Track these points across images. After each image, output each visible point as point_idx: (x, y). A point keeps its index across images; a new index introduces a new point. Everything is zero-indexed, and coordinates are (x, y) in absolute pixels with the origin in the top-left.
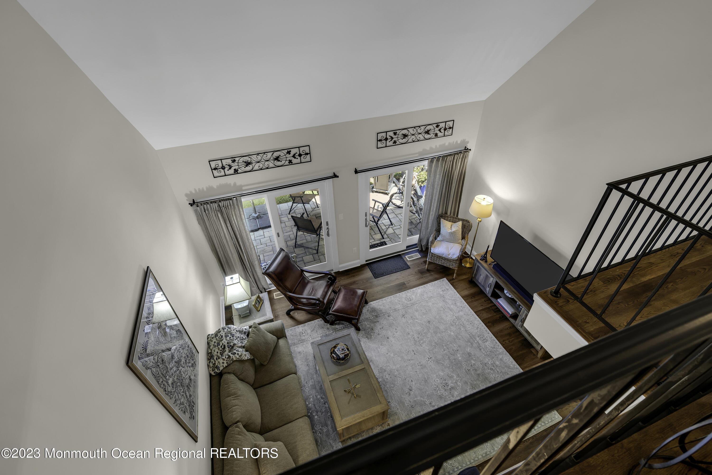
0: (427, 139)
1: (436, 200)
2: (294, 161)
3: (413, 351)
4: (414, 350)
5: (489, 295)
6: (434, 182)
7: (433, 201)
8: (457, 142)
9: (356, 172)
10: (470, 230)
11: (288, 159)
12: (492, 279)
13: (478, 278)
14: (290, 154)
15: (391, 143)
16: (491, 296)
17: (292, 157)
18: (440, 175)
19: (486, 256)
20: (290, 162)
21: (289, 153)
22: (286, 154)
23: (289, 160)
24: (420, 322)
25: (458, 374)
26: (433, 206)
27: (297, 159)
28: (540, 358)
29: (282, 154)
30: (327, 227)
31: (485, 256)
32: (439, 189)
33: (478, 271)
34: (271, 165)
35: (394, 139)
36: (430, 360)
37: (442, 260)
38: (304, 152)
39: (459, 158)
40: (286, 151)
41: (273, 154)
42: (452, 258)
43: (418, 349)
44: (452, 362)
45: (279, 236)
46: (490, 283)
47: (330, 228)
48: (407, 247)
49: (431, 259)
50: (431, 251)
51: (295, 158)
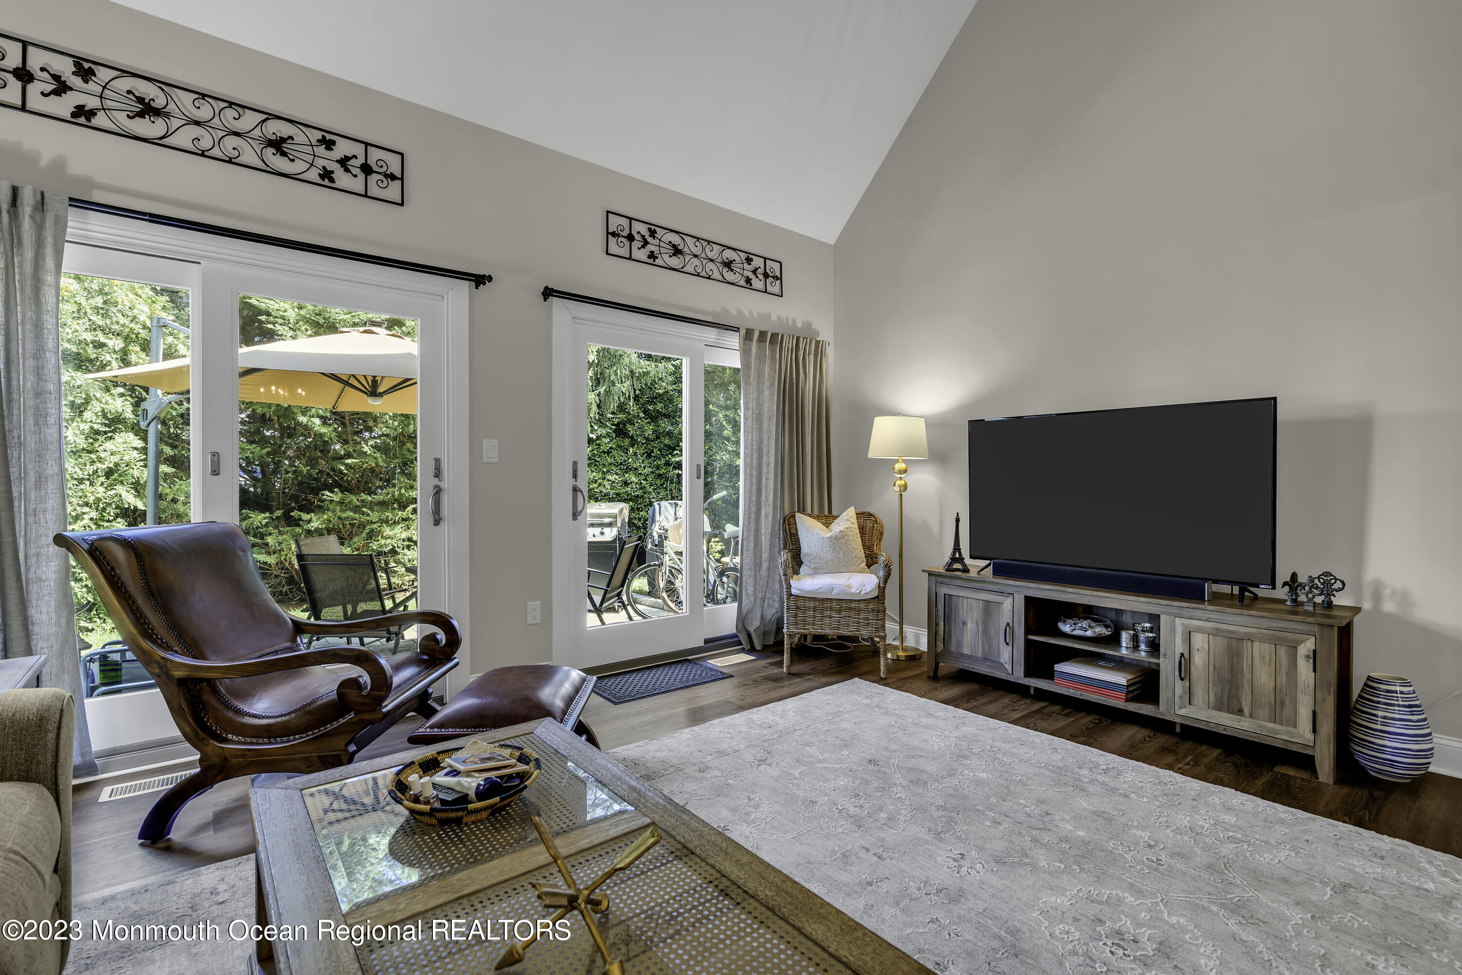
0: (729, 283)
1: (772, 465)
2: (342, 179)
3: (864, 851)
4: (867, 846)
5: (1018, 675)
6: (759, 405)
7: (764, 469)
8: (794, 321)
9: (548, 293)
10: (882, 534)
11: (320, 163)
12: (1007, 603)
13: (959, 643)
14: (329, 148)
15: (642, 255)
16: (1028, 674)
17: (337, 161)
18: (771, 385)
19: (960, 554)
20: (327, 174)
21: (329, 145)
22: (314, 142)
23: (324, 168)
24: (837, 766)
25: (1131, 884)
26: (766, 486)
27: (355, 176)
28: (1335, 784)
29: (300, 138)
30: (436, 481)
31: (957, 556)
32: (774, 428)
33: (949, 618)
34: (249, 156)
35: (650, 248)
36: (966, 863)
37: (831, 617)
38: (382, 166)
39: (809, 354)
40: (319, 135)
41: (264, 121)
42: (863, 592)
43: (883, 840)
44: (1064, 853)
45: (215, 472)
46: (1008, 624)
47: (444, 484)
48: (707, 641)
49: (796, 624)
50: (794, 591)
51: (347, 170)
